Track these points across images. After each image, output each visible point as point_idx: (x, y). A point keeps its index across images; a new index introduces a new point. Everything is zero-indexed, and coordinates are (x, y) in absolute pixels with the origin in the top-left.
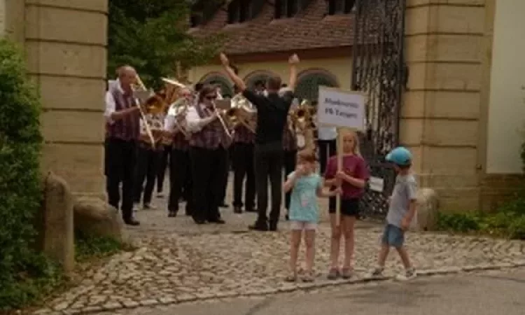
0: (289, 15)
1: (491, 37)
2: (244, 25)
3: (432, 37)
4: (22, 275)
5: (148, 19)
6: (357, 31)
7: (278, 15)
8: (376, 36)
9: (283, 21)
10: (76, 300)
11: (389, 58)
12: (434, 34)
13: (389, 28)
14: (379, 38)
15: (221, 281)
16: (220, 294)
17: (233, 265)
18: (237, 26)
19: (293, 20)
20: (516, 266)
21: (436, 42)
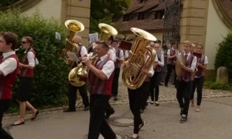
0: (142, 19)
1: (206, 28)
2: (128, 22)
3: (188, 27)
4: (64, 95)
5: (100, 19)
6: (164, 24)
7: (139, 19)
8: (170, 26)
9: (140, 21)
10: (80, 103)
11: (174, 33)
12: (189, 26)
13: (175, 24)
14: (171, 27)
15: (122, 100)
16: (122, 103)
17: (125, 95)
18: (126, 22)
19: (144, 21)
20: (212, 97)
21: (189, 29)
